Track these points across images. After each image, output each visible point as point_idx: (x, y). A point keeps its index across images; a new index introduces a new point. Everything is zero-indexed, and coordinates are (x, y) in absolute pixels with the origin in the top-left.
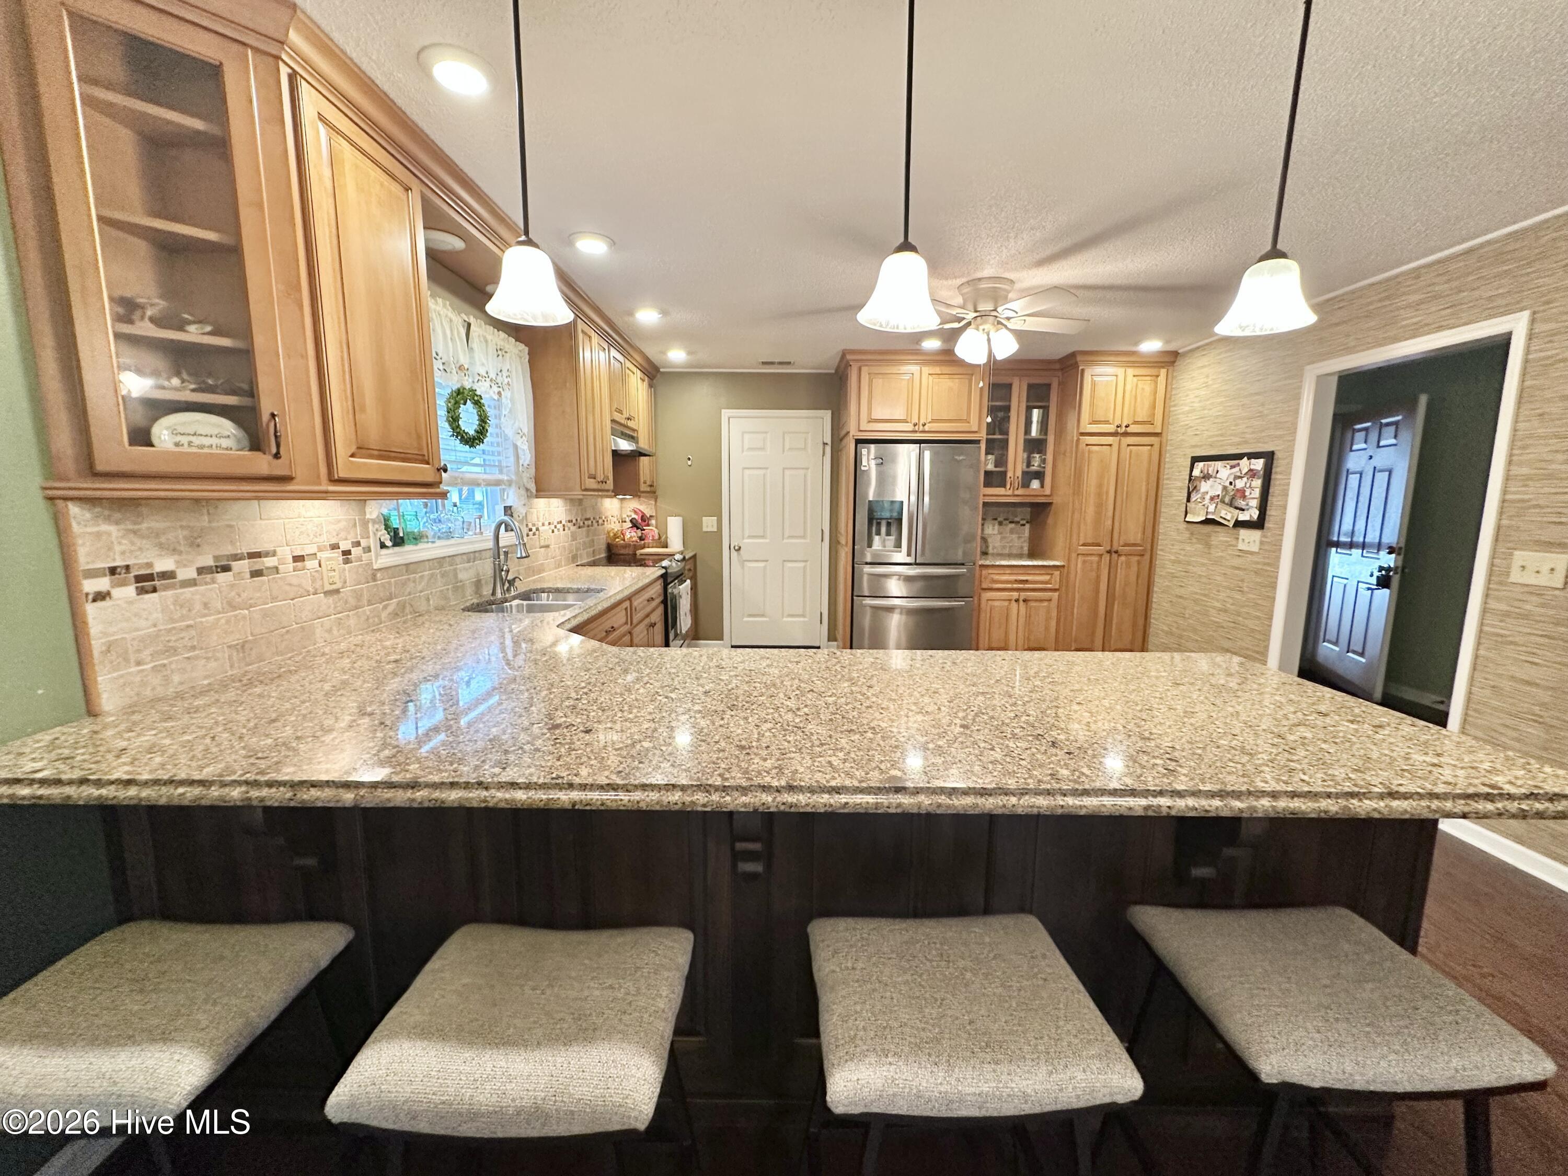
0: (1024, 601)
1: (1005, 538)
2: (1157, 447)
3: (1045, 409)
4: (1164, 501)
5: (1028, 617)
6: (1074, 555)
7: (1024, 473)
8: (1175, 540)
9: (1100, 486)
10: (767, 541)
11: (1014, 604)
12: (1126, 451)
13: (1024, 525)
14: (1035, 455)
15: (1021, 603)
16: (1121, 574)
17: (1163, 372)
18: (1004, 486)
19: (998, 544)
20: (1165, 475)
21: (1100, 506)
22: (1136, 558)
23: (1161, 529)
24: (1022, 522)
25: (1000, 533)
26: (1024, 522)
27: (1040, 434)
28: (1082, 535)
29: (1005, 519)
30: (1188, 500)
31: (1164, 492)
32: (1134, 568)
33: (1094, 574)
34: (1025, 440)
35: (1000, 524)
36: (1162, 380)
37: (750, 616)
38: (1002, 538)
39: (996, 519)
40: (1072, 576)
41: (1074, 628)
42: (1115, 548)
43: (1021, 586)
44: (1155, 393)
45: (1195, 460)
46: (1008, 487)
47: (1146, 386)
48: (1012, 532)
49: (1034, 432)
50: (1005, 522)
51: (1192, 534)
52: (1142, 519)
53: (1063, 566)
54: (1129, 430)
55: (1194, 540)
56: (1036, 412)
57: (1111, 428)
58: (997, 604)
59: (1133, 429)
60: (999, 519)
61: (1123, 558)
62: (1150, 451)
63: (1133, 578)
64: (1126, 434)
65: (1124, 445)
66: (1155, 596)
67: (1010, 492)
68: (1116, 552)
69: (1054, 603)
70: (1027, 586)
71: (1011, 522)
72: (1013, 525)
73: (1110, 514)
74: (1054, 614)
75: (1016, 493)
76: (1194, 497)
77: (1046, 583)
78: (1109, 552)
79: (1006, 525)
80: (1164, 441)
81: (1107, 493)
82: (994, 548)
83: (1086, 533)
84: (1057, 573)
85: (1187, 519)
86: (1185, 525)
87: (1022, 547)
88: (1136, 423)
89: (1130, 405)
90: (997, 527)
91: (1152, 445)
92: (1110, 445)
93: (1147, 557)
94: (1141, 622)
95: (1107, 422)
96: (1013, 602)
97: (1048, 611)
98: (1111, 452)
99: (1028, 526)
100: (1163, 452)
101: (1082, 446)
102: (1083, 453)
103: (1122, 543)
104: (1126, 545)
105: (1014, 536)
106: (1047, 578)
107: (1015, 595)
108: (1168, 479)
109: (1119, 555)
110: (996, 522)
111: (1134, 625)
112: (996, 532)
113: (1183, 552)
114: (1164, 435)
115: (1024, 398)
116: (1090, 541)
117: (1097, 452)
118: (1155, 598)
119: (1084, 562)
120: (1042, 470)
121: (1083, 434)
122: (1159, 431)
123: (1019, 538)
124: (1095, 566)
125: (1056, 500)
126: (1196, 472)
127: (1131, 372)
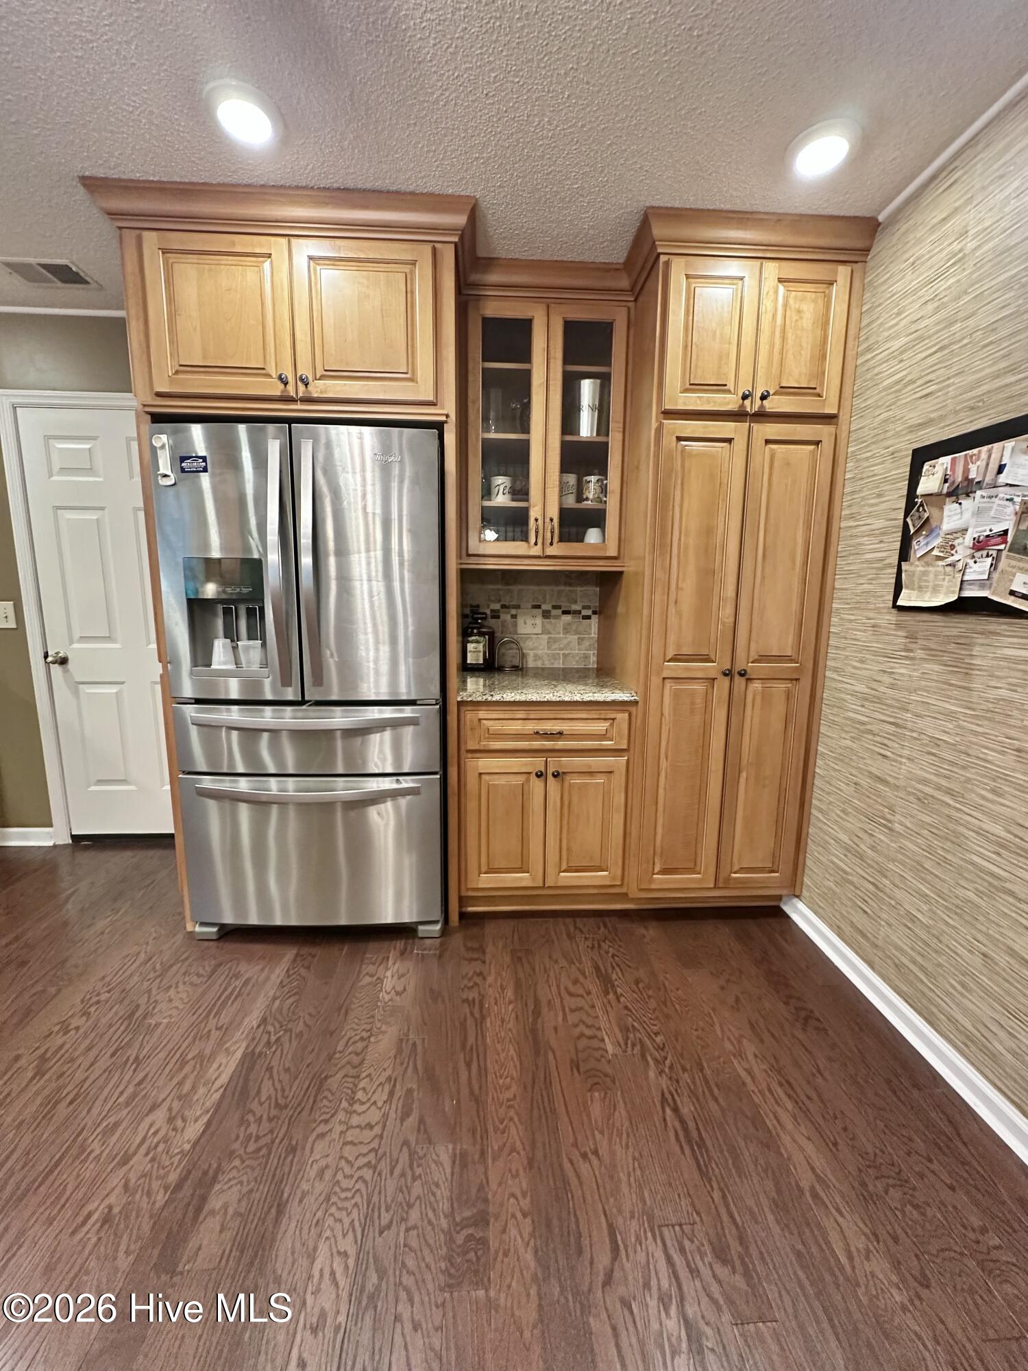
0: (556, 775)
1: (555, 641)
2: (827, 446)
3: (605, 380)
4: (842, 564)
5: (566, 806)
6: (655, 681)
7: (564, 513)
8: (867, 649)
9: (708, 531)
10: (117, 646)
11: (537, 785)
12: (762, 454)
13: (588, 617)
14: (588, 478)
15: (550, 778)
16: (752, 717)
17: (843, 272)
18: (525, 539)
19: (543, 650)
20: (845, 508)
21: (708, 574)
22: (783, 686)
23: (835, 625)
24: (585, 612)
25: (545, 631)
26: (589, 612)
27: (598, 434)
28: (672, 638)
29: (555, 607)
30: (904, 555)
31: (841, 546)
32: (779, 707)
33: (698, 718)
34: (564, 445)
35: (546, 615)
36: (839, 292)
37: (100, 782)
38: (551, 642)
39: (539, 607)
40: (653, 721)
41: (660, 830)
42: (740, 665)
43: (548, 744)
44: (825, 324)
45: (922, 456)
46: (532, 539)
47: (807, 305)
48: (567, 630)
49: (586, 428)
50: (554, 612)
51: (912, 637)
52: (795, 605)
53: (636, 702)
54: (771, 405)
55: (920, 654)
56: (587, 388)
57: (729, 402)
58: (501, 781)
59: (776, 404)
60: (544, 607)
61: (757, 686)
62: (813, 453)
63: (777, 725)
64: (762, 416)
65: (758, 442)
66: (819, 762)
67: (536, 551)
68: (742, 674)
69: (619, 780)
70: (560, 744)
71: (565, 612)
72: (568, 618)
73: (730, 591)
74: (619, 799)
75: (550, 551)
76: (919, 548)
77: (603, 737)
78: (728, 674)
79: (557, 617)
80: (843, 435)
81: (724, 547)
82: (537, 657)
83: (681, 635)
84: (622, 717)
85: (900, 603)
86: (893, 616)
87: (586, 657)
88: (784, 390)
89: (772, 345)
90: (539, 621)
91: (817, 443)
92: (729, 441)
93: (806, 682)
94: (792, 812)
95: (720, 387)
96: (533, 777)
97: (607, 795)
98: (731, 457)
99: (595, 619)
100: (841, 459)
101: (669, 441)
102: (671, 457)
103: (753, 655)
104: (763, 658)
105: (573, 638)
106: (602, 727)
107: (538, 763)
108: (851, 517)
109: (748, 680)
110: (539, 611)
111: (779, 821)
112: (538, 630)
113: (887, 679)
114: (843, 418)
115: (558, 353)
116: (686, 650)
117: (701, 455)
118: (821, 768)
119: (676, 695)
120: (600, 506)
121: (670, 414)
122: (831, 410)
123: (580, 641)
124: (699, 701)
125: (628, 567)
126: (929, 483)
127: (771, 269)
